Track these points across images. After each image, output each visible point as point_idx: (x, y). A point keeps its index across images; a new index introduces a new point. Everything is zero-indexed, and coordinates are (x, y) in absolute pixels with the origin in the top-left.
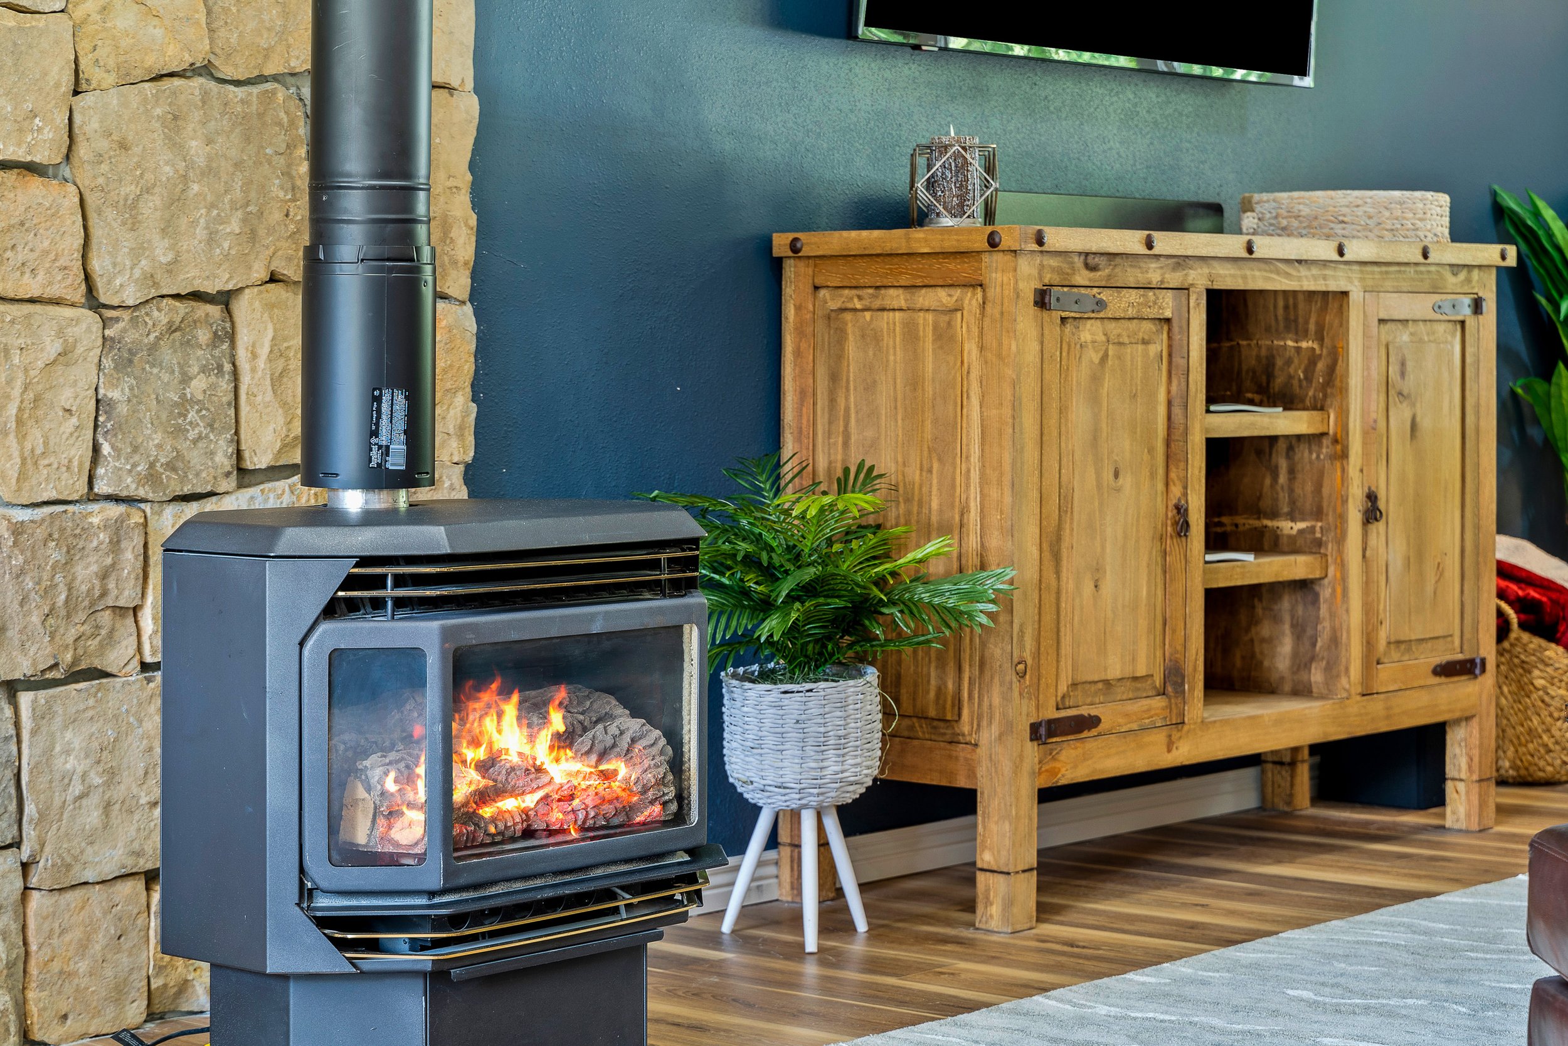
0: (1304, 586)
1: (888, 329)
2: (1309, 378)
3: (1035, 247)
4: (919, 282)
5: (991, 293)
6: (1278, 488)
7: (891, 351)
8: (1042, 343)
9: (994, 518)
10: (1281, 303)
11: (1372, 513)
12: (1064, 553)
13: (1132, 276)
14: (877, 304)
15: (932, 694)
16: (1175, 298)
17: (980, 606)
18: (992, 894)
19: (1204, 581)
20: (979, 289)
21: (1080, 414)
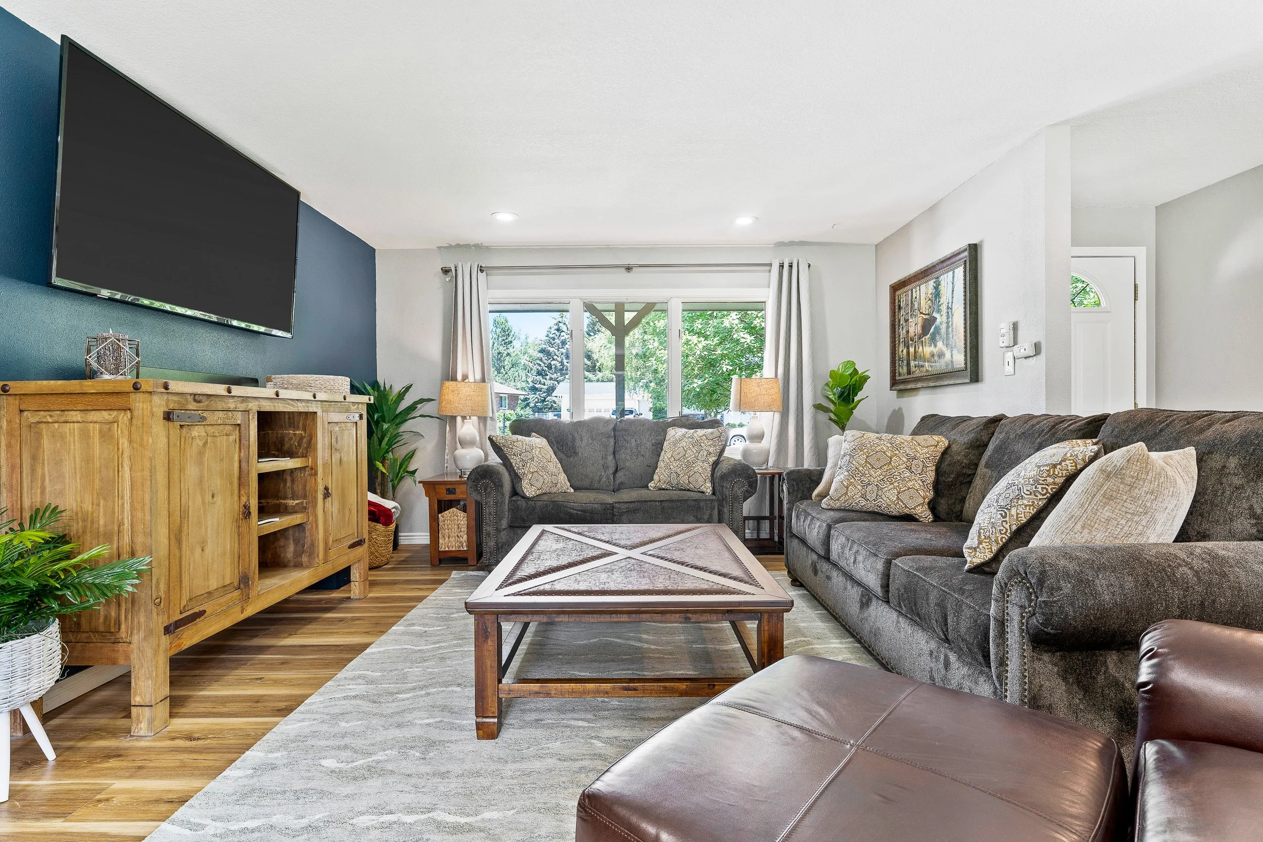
0: (300, 526)
1: (70, 432)
2: (300, 444)
3: (164, 390)
4: (89, 408)
5: (136, 413)
6: (287, 488)
7: (72, 444)
8: (169, 438)
9: (140, 527)
10: (287, 416)
11: (327, 494)
12: (184, 538)
13: (220, 405)
14: (62, 419)
15: (101, 620)
16: (242, 415)
17: (128, 582)
18: (141, 717)
19: (258, 533)
20: (129, 411)
21: (192, 471)
